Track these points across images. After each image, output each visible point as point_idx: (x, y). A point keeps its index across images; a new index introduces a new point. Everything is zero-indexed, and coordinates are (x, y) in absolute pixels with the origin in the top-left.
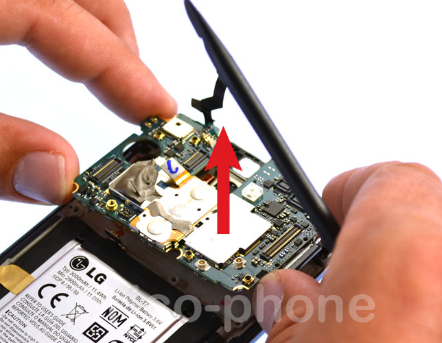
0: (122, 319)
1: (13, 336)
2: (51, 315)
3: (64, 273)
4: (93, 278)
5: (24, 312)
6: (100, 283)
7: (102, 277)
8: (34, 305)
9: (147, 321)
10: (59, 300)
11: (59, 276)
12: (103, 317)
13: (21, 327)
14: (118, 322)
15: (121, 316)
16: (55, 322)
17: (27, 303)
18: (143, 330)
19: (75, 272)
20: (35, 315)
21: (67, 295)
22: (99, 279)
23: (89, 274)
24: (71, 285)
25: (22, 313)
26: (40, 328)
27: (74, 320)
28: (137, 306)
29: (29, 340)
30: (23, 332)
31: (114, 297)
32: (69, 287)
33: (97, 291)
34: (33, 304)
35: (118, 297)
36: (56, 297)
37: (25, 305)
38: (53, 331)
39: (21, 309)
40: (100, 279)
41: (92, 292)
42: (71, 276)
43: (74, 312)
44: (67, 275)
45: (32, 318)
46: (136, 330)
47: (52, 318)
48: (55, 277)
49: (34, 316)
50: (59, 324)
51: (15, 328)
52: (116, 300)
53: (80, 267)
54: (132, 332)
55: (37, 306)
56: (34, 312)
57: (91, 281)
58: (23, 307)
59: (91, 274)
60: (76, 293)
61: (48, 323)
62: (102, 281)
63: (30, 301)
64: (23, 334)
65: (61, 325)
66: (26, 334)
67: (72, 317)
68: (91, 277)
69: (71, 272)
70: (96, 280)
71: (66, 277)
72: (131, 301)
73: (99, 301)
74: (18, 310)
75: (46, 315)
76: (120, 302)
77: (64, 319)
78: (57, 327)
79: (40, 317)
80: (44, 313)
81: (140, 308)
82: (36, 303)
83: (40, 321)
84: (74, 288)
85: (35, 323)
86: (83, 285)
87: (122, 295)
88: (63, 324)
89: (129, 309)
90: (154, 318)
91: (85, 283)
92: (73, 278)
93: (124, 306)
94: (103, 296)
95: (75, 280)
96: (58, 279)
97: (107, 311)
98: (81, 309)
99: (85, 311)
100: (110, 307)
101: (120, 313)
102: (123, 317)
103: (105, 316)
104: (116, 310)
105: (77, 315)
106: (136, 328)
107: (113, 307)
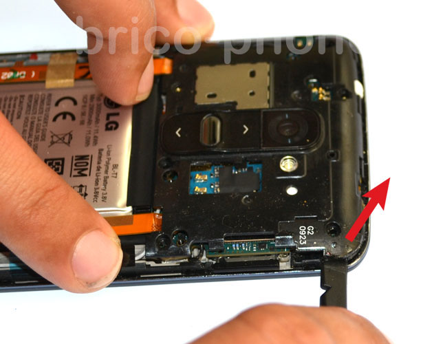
0: (84, 172)
2: (44, 125)
3: (95, 100)
4: (107, 121)
5: (32, 106)
6: (107, 129)
7: (114, 126)
8: (45, 107)
9: (97, 190)
10: (64, 118)
11: (89, 98)
12: (74, 158)
13: (15, 116)
14: (79, 172)
15: (87, 169)
16: (40, 133)
17: (42, 101)
18: (86, 195)
19: (103, 104)
20: (35, 115)
22: (109, 126)
23: (108, 116)
24: (87, 114)
25: (29, 106)
26: (26, 128)
27: (53, 143)
28: (106, 172)
32: (83, 114)
33: (96, 135)
34: (45, 105)
35: (104, 153)
36: (64, 114)
37: (39, 101)
39: (33, 102)
40: (112, 126)
41: (92, 132)
42: (95, 106)
43: (60, 137)
44: (95, 102)
45: (30, 116)
46: (81, 190)
47: (42, 128)
48: (85, 97)
49: (33, 115)
50: (40, 137)
51: (11, 113)
52: (100, 153)
55: (44, 109)
56: (38, 112)
57: (103, 122)
58: (36, 101)
59: (111, 117)
60: (82, 123)
61: (35, 129)
62: (111, 129)
63: (46, 100)
65: (40, 139)
67: (55, 139)
68: (108, 118)
69: (99, 103)
70: (107, 125)
71: (92, 103)
72: (108, 163)
73: (87, 143)
74: (31, 101)
75: (42, 122)
76: (100, 158)
77: (48, 135)
78: (37, 138)
79: (36, 120)
80: (42, 119)
81: (106, 175)
82: (48, 107)
83: (32, 123)
84: (86, 118)
85: (27, 123)
86: (94, 119)
87: (108, 153)
88: (43, 139)
89: (99, 168)
90: (105, 192)
91: (97, 121)
92: (95, 109)
93: (98, 163)
94: (95, 142)
95: (95, 112)
96: (85, 100)
97: (82, 157)
98: (67, 139)
99: (69, 142)
100: (88, 156)
101: (88, 167)
102: (86, 172)
103: (76, 160)
104: (89, 161)
105: (60, 141)
106: (84, 189)
107: (90, 158)
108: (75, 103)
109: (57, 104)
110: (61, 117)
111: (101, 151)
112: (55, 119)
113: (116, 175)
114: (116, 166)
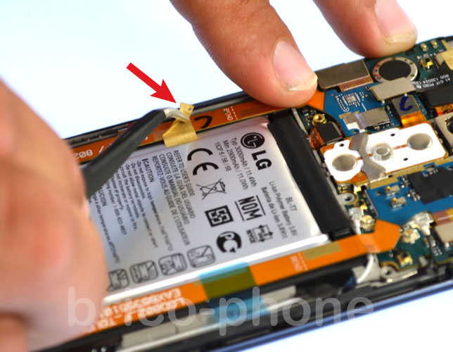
0: (257, 213)
1: (133, 185)
2: (186, 180)
3: (231, 145)
4: (256, 161)
5: (162, 167)
6: (260, 168)
7: (266, 163)
8: (177, 164)
9: (282, 227)
10: (205, 169)
11: (222, 144)
12: (238, 203)
13: (148, 180)
14: (251, 215)
15: (258, 210)
16: (185, 189)
17: (171, 159)
18: (271, 234)
19: (242, 147)
20: (170, 174)
21: (216, 167)
22: (261, 165)
23: (254, 156)
24: (229, 158)
25: (158, 167)
26: (166, 188)
27: (205, 195)
28: (282, 207)
29: (146, 196)
30: (146, 186)
32: (225, 161)
33: (250, 176)
34: (176, 162)
35: (269, 190)
36: (204, 166)
37: (168, 160)
38: (176, 197)
39: (160, 162)
40: (264, 164)
41: (245, 175)
42: (234, 151)
43: (211, 187)
44: (232, 147)
45: (165, 176)
46: (263, 231)
47: (185, 184)
48: (218, 145)
49: (168, 175)
50: (187, 193)
51: (141, 178)
52: (264, 192)
53: (251, 145)
54: (258, 231)
55: (178, 166)
56: (171, 171)
57: (252, 163)
58: (164, 161)
59: (258, 156)
60: (228, 169)
61: (177, 187)
62: (264, 167)
63: (174, 158)
64: (144, 188)
65: (188, 194)
66: (147, 190)
67: (206, 191)
68: (255, 158)
69: (237, 146)
70: (258, 164)
71: (229, 149)
72: (279, 199)
73: (245, 186)
74: (157, 162)
75: (181, 178)
76: (267, 195)
77: (196, 189)
78: (184, 195)
79: (174, 178)
80: (180, 175)
81: (283, 210)
82: (180, 163)
83: (171, 182)
84: (230, 163)
85: (164, 183)
86: (240, 164)
87: (274, 189)
88: (192, 194)
89: (272, 206)
90: (291, 226)
91: (244, 163)
92: (235, 153)
93: (269, 201)
94: (254, 183)
95: (237, 155)
96: (219, 147)
97: (247, 200)
98: (220, 187)
99: (224, 190)
100: (253, 197)
101: (259, 207)
102: (260, 212)
103: (241, 204)
104: (257, 202)
105: (212, 191)
107: (255, 198)
108: (210, 153)
109: (189, 158)
110: (201, 168)
111: (264, 190)
112: (195, 172)
113: (295, 208)
114: (289, 200)
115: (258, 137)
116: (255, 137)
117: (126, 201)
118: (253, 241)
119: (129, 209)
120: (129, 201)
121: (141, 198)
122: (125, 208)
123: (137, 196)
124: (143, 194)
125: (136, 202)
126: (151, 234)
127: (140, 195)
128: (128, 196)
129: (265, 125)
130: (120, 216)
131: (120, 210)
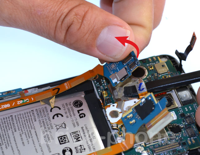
0: (79, 139)
1: (27, 123)
2: (50, 121)
3: (68, 105)
4: (79, 114)
5: (39, 114)
7: (83, 115)
8: (46, 113)
9: (89, 146)
10: (58, 116)
11: (65, 105)
12: (71, 134)
13: (33, 120)
14: (77, 140)
15: (80, 137)
16: (49, 126)
17: (43, 111)
18: (85, 149)
19: (73, 107)
20: (43, 118)
21: (62, 116)
22: (81, 116)
23: (78, 111)
24: (68, 112)
25: (38, 114)
26: (41, 125)
27: (58, 129)
28: (89, 137)
29: (33, 128)
30: (33, 123)
31: (82, 128)
32: (66, 113)
33: (77, 121)
34: (45, 112)
35: (84, 128)
36: (57, 115)
37: (42, 112)
38: (46, 129)
39: (39, 112)
41: (74, 120)
42: (70, 108)
43: (60, 125)
44: (69, 106)
45: (41, 119)
46: (81, 148)
47: (49, 123)
48: (63, 105)
49: (42, 118)
50: (50, 128)
51: (30, 119)
52: (82, 129)
53: (77, 106)
54: (79, 148)
55: (46, 115)
56: (43, 116)
57: (77, 115)
58: (40, 112)
59: (80, 112)
60: (67, 117)
61: (46, 125)
62: (82, 117)
63: (45, 110)
64: (32, 124)
65: (51, 128)
66: (33, 125)
67: (58, 127)
69: (71, 106)
70: (80, 115)
71: (68, 107)
72: (88, 133)
73: (74, 126)
74: (38, 112)
75: (48, 120)
76: (83, 131)
77: (54, 126)
78: (49, 128)
79: (44, 120)
80: (47, 119)
81: (90, 138)
82: (47, 113)
83: (43, 122)
84: (68, 114)
85: (41, 122)
86: (72, 115)
87: (86, 128)
89: (85, 136)
90: (93, 146)
91: (74, 115)
92: (70, 109)
93: (84, 134)
94: (78, 124)
95: (71, 111)
96: (64, 106)
98: (64, 126)
101: (80, 136)
105: (61, 127)
106: (82, 147)
108: (60, 109)
109: (51, 111)
110: (56, 116)
112: (53, 118)
113: (95, 137)
114: (93, 133)
115: (80, 102)
116: (79, 102)
117: (24, 130)
118: (77, 152)
119: (26, 134)
120: (26, 130)
121: (31, 129)
122: (24, 133)
123: (29, 128)
124: (31, 127)
125: (29, 131)
126: (35, 147)
127: (30, 127)
128: (25, 128)
129: (83, 96)
130: (22, 137)
131: (22, 134)
